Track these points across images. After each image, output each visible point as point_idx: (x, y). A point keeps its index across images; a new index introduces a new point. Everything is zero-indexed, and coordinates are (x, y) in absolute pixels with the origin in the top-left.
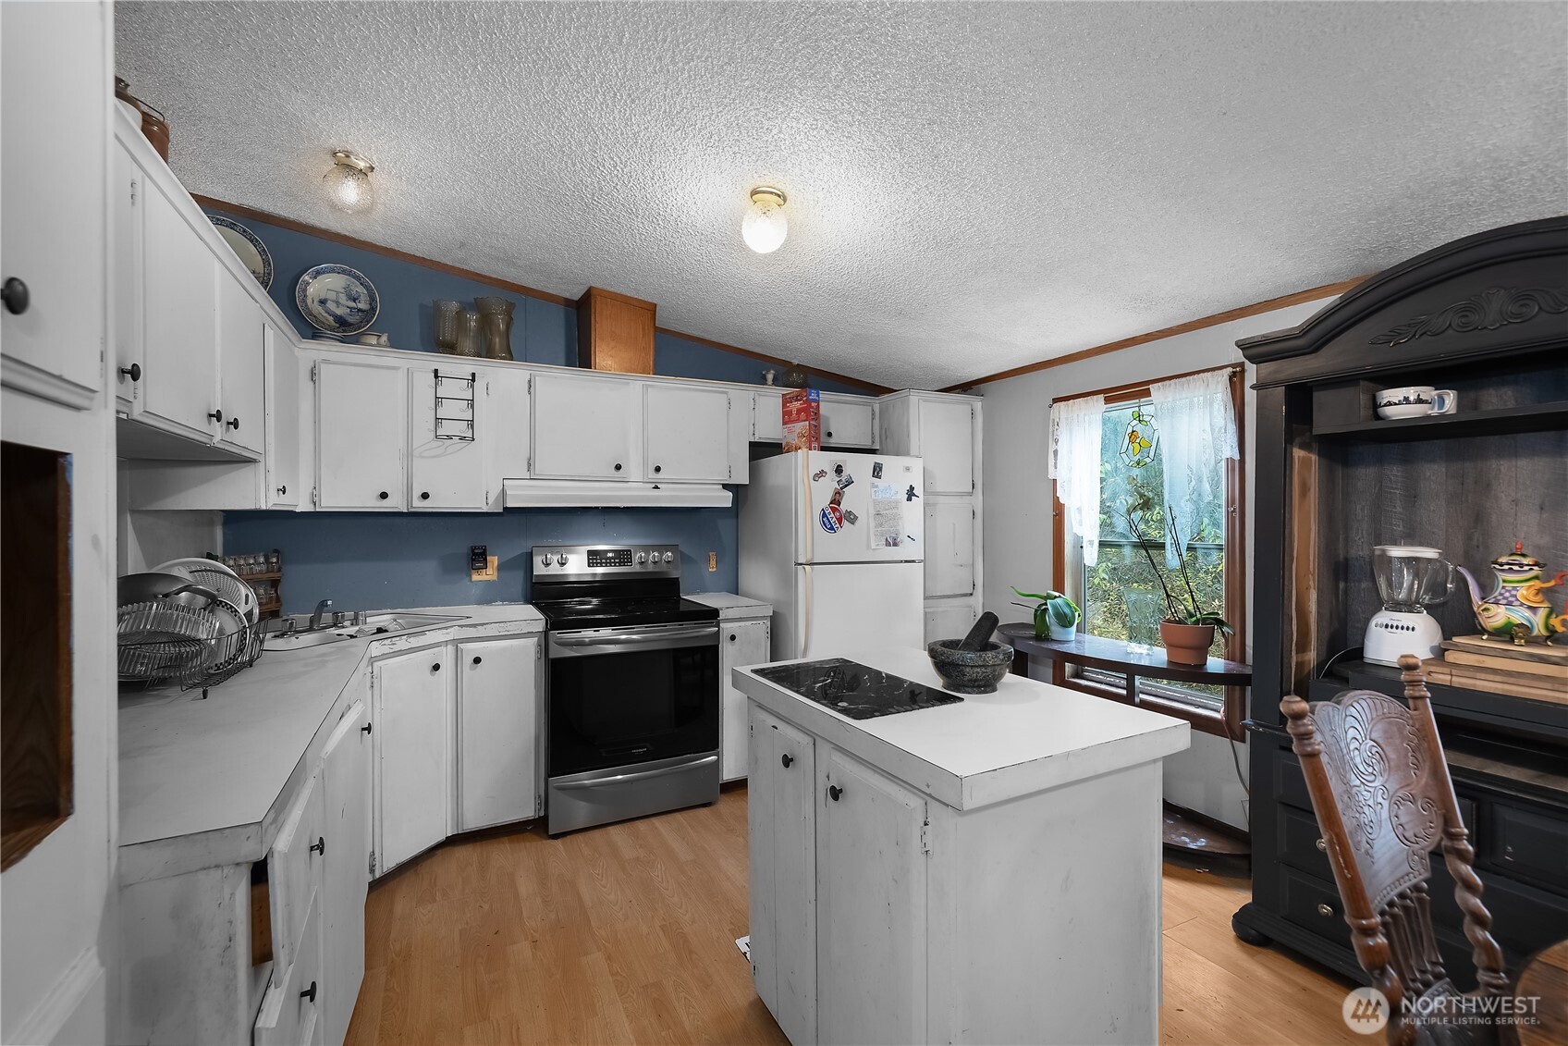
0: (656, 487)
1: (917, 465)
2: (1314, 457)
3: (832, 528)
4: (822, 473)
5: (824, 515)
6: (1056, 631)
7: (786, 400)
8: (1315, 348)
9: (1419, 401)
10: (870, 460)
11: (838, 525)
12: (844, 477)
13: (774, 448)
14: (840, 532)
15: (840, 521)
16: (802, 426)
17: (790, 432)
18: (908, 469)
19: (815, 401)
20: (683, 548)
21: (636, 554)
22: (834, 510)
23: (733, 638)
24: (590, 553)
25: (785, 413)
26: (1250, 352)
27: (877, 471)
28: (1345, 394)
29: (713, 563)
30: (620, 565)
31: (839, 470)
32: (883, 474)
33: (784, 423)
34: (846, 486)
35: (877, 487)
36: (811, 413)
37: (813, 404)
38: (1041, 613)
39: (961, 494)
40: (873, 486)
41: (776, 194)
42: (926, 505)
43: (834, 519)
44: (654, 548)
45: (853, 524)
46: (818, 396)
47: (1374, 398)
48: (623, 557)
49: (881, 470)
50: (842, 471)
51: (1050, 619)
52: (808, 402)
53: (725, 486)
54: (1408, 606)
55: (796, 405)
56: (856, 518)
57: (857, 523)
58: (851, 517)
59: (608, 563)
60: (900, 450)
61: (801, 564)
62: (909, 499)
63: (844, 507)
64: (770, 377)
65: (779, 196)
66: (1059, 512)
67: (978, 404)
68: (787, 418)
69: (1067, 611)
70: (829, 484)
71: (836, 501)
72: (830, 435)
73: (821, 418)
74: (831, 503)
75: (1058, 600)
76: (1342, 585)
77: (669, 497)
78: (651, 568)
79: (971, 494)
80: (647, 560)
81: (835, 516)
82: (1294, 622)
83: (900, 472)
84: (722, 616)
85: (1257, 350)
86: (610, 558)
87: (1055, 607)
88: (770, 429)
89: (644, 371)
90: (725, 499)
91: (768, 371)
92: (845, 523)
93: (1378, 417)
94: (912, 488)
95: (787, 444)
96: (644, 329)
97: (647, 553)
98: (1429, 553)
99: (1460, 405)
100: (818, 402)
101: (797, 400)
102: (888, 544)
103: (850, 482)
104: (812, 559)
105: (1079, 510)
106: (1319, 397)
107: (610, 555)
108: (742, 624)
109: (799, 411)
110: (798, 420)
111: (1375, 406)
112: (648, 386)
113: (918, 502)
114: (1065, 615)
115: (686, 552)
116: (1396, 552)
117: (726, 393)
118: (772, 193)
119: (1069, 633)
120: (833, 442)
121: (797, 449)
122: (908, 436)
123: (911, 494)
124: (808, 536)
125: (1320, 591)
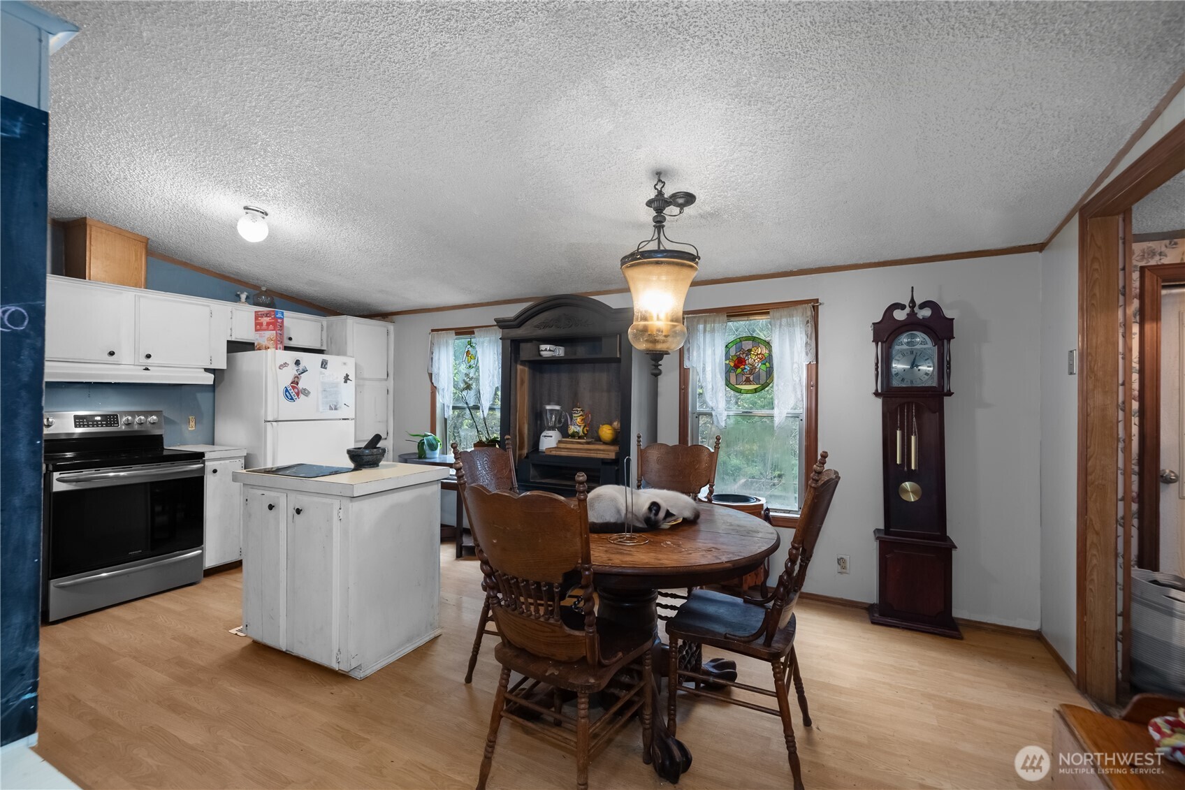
0: (147, 369)
1: (351, 362)
2: (526, 369)
3: (292, 399)
4: (285, 364)
5: (287, 391)
6: (428, 452)
7: (258, 316)
8: (519, 326)
9: (550, 350)
10: (320, 357)
11: (296, 397)
12: (301, 367)
13: (248, 346)
14: (298, 401)
15: (298, 394)
16: (271, 334)
17: (261, 336)
18: (345, 364)
19: (280, 318)
20: (165, 414)
21: (121, 418)
22: (293, 387)
23: (215, 471)
24: (76, 417)
25: (256, 324)
26: (500, 324)
27: (324, 364)
28: (529, 345)
29: (192, 424)
30: (107, 426)
31: (297, 363)
32: (328, 366)
33: (256, 330)
34: (302, 373)
35: (324, 374)
36: (277, 325)
37: (279, 320)
38: (421, 444)
39: (381, 380)
40: (321, 373)
41: (261, 212)
42: (357, 386)
43: (294, 393)
44: (139, 413)
45: (307, 396)
46: (283, 314)
47: (539, 348)
48: (110, 419)
49: (326, 364)
50: (300, 364)
51: (426, 447)
52: (276, 318)
53: (207, 370)
54: (552, 428)
55: (265, 320)
56: (309, 393)
57: (310, 396)
58: (306, 393)
59: (96, 424)
60: (341, 352)
61: (269, 421)
62: (346, 382)
63: (300, 386)
64: (243, 296)
65: (263, 213)
66: (434, 389)
67: (391, 327)
68: (259, 327)
69: (434, 442)
70: (291, 371)
71: (295, 382)
72: (290, 339)
73: (285, 329)
74: (292, 383)
75: (430, 437)
76: (539, 422)
77: (155, 377)
78: (136, 427)
79: (386, 380)
80: (133, 423)
81: (294, 391)
82: (518, 437)
83: (339, 366)
84: (207, 457)
85: (502, 324)
86: (97, 421)
87: (428, 440)
88: (245, 332)
89: (136, 285)
90: (209, 379)
91: (242, 293)
92: (302, 396)
93: (540, 355)
94: (347, 375)
95: (259, 344)
96: (136, 255)
97: (134, 417)
98: (557, 408)
99: (566, 353)
100: (283, 319)
101: (267, 316)
102: (331, 409)
103: (304, 371)
104: (278, 417)
105: (443, 389)
106: (523, 345)
107: (99, 418)
108: (222, 462)
109: (268, 324)
110: (267, 329)
111: (539, 351)
112: (140, 297)
113: (351, 384)
114: (433, 444)
115: (169, 417)
116: (548, 407)
117: (208, 306)
118: (258, 211)
119: (435, 454)
120: (293, 344)
121: (267, 348)
122: (346, 343)
123: (347, 379)
124: (276, 404)
125: (529, 424)
